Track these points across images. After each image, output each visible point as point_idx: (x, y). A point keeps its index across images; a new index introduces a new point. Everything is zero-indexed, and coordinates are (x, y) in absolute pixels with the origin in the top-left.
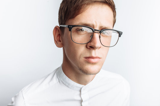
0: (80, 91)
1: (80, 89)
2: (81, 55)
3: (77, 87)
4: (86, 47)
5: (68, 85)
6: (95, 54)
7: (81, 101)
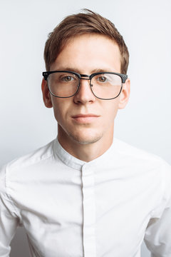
0: (81, 171)
1: (80, 167)
2: (67, 113)
3: (76, 164)
4: (74, 102)
5: (63, 161)
6: (87, 111)
7: (81, 186)
